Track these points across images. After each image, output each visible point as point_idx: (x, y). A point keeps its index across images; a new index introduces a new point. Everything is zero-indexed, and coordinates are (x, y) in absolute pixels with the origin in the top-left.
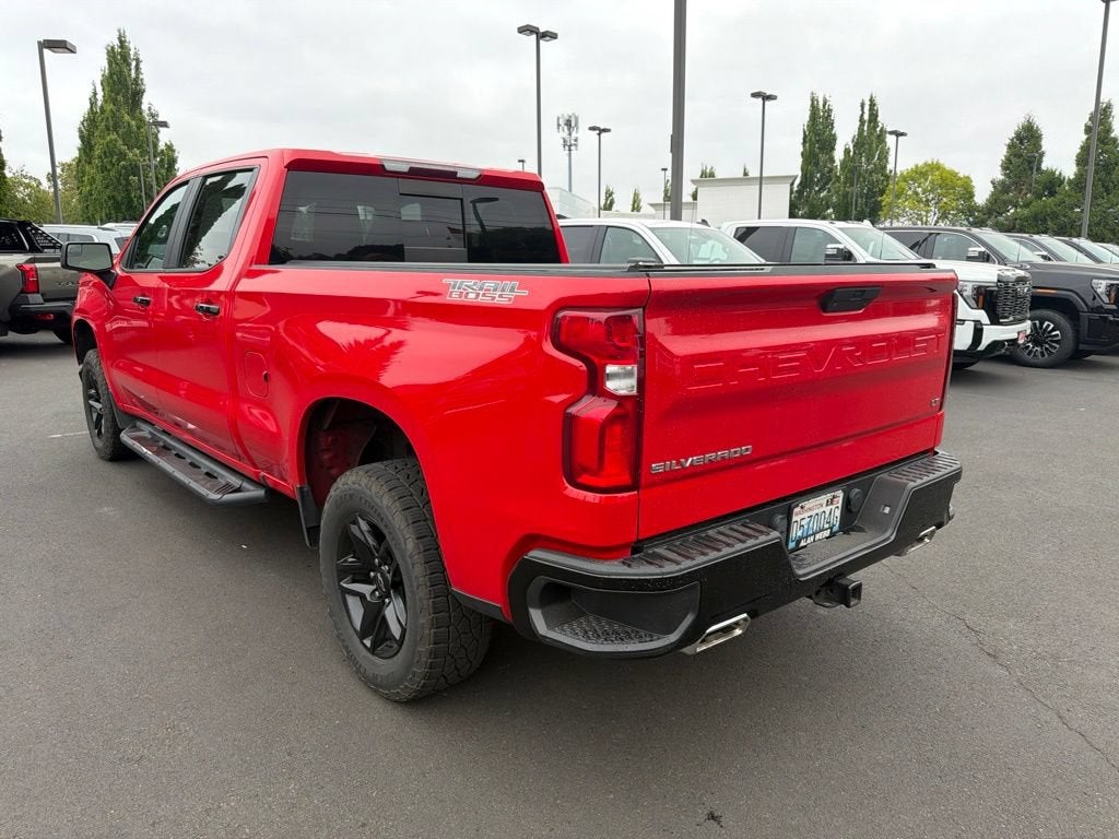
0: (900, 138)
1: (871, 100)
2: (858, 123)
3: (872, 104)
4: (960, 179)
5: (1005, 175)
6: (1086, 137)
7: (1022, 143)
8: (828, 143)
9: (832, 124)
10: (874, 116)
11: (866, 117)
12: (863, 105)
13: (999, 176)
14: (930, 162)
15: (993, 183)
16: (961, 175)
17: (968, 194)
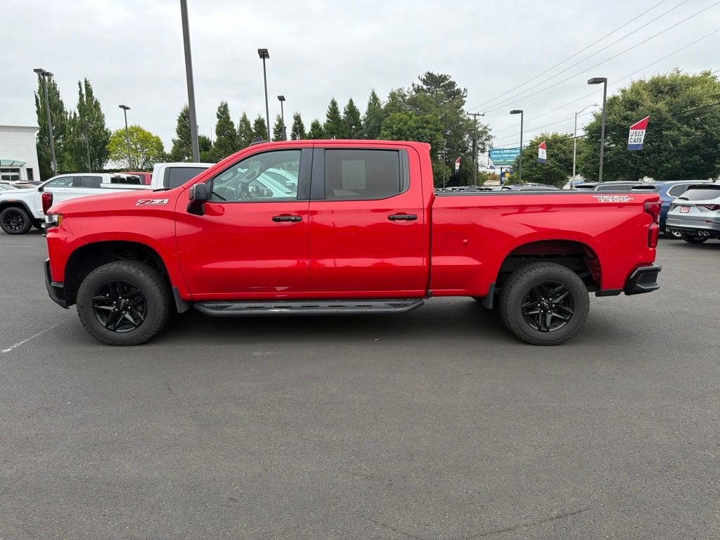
0: (127, 110)
1: (86, 82)
2: (78, 96)
3: (87, 86)
4: (153, 138)
5: (180, 137)
6: (218, 120)
7: (185, 119)
8: (58, 107)
9: (58, 94)
10: (89, 92)
11: (84, 92)
12: (80, 84)
13: (176, 138)
14: (134, 126)
15: (173, 141)
16: (154, 135)
17: (160, 146)
